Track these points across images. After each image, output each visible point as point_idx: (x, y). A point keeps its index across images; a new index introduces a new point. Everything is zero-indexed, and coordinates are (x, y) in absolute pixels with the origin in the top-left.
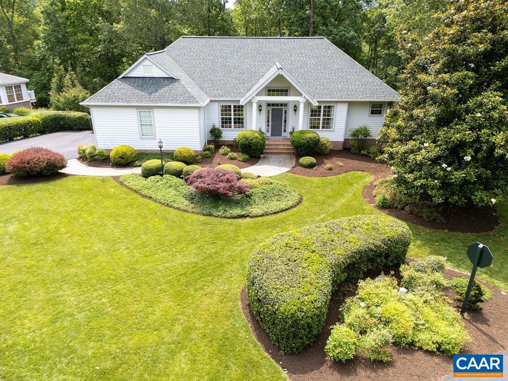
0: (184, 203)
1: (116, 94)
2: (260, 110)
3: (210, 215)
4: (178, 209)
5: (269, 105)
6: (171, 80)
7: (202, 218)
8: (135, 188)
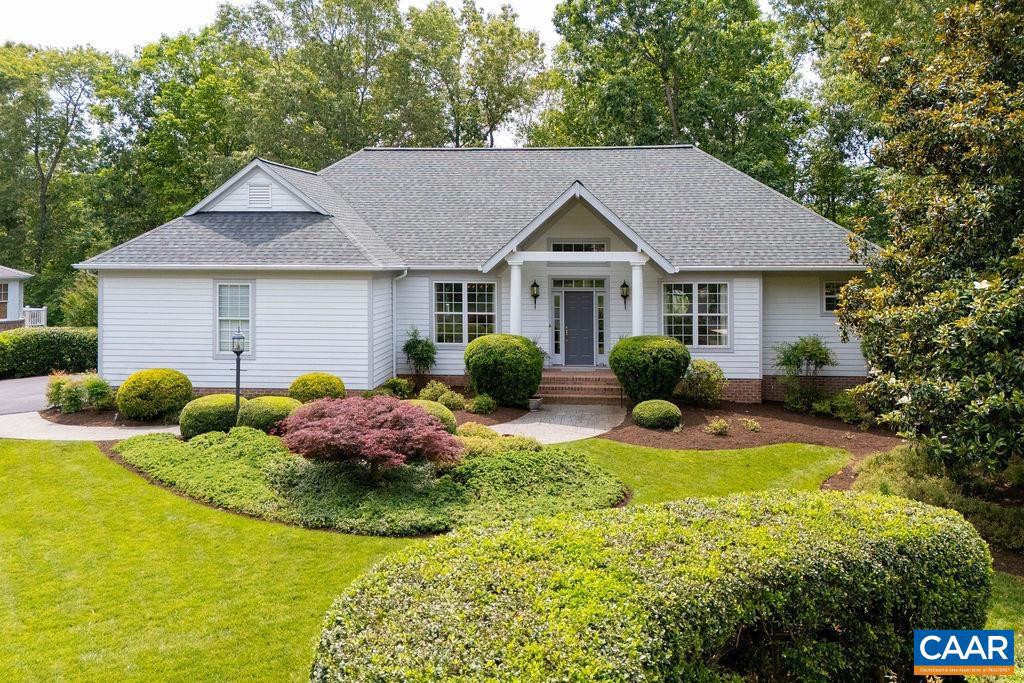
0: (261, 495)
1: (171, 245)
2: (535, 296)
3: (328, 527)
4: (237, 511)
5: (557, 283)
6: (315, 216)
7: (296, 533)
8: (141, 462)
